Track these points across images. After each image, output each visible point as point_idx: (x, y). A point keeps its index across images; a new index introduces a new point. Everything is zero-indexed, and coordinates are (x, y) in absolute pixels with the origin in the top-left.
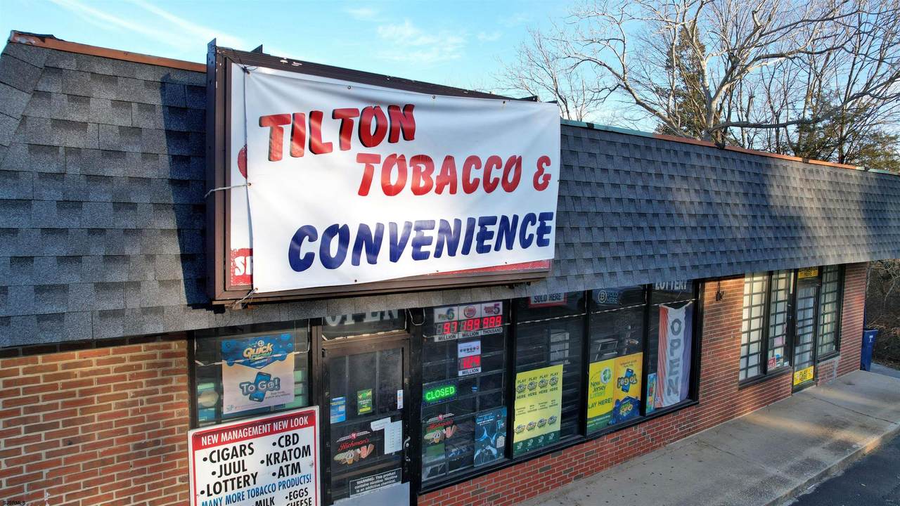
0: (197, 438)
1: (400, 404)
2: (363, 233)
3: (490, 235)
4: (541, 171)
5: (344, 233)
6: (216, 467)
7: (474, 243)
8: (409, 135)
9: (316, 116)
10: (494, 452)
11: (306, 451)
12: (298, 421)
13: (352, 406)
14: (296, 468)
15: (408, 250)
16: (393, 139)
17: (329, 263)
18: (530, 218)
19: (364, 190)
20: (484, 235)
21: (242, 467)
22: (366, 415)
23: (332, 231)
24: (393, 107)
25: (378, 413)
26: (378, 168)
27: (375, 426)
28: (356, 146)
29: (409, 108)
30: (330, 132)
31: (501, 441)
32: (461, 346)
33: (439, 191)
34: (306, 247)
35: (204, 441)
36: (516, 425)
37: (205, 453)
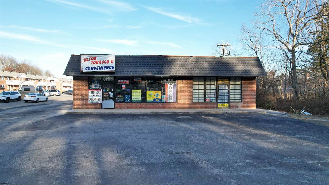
0: (89, 90)
1: (112, 91)
2: (92, 67)
3: (105, 68)
4: (112, 61)
5: (90, 67)
6: (91, 93)
7: (103, 68)
8: (96, 59)
9: (87, 58)
10: (128, 101)
11: (100, 94)
12: (99, 90)
13: (106, 90)
14: (99, 95)
15: (96, 69)
16: (94, 59)
17: (89, 70)
18: (111, 66)
19: (92, 64)
20: (104, 68)
21: (93, 94)
22: (108, 91)
23: (89, 67)
24: (94, 57)
25: (109, 91)
26: (93, 62)
27: (109, 93)
28: (91, 60)
29: (96, 57)
30: (89, 59)
31: (129, 99)
32: (122, 85)
33: (99, 64)
34: (87, 68)
35: (90, 90)
36: (132, 98)
37: (90, 91)
